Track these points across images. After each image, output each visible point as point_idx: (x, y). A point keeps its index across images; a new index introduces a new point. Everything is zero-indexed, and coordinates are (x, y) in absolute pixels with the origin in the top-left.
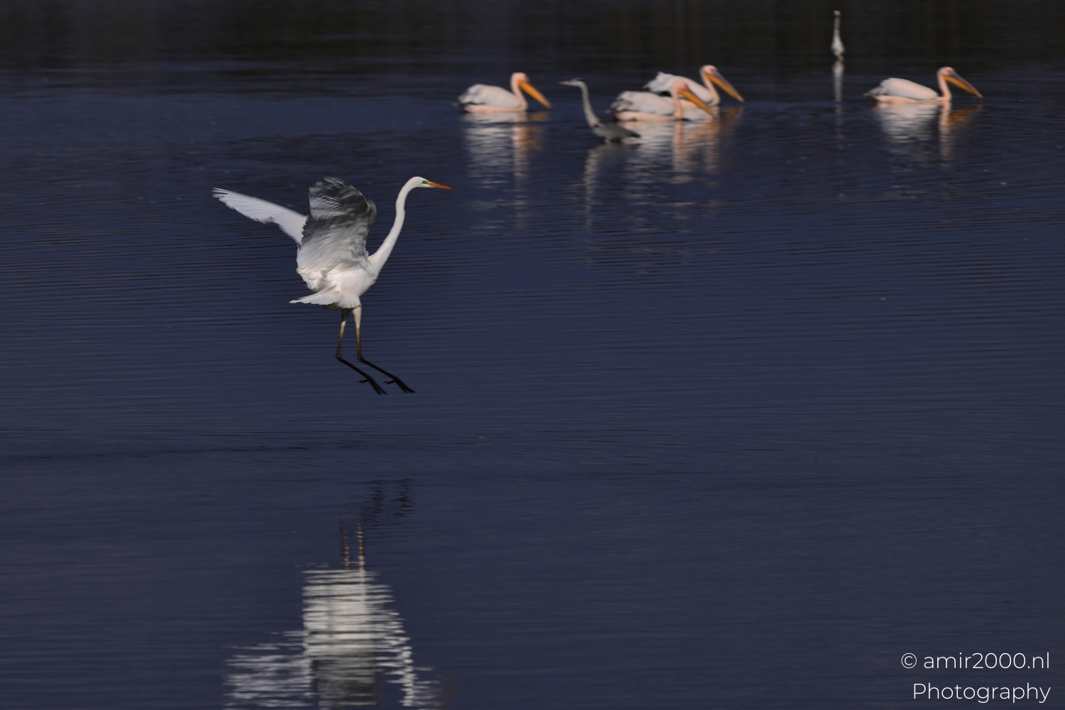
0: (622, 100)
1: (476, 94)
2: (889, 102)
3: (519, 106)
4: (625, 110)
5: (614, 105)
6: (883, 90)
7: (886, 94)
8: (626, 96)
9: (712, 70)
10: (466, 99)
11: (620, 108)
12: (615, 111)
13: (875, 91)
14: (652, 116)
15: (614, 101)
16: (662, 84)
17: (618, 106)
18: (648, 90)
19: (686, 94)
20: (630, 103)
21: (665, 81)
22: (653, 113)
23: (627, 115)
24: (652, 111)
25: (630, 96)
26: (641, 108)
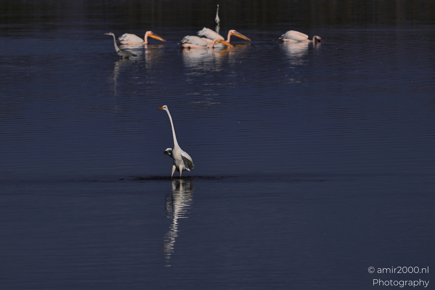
0: (185, 39)
1: (125, 37)
2: (287, 41)
4: (185, 43)
5: (182, 41)
7: (286, 38)
8: (187, 37)
10: (120, 39)
11: (183, 42)
12: (182, 43)
14: (197, 46)
15: (182, 39)
16: (203, 32)
17: (183, 41)
20: (188, 40)
21: (206, 31)
22: (198, 44)
23: (186, 45)
24: (197, 44)
25: (188, 37)
26: (193, 42)
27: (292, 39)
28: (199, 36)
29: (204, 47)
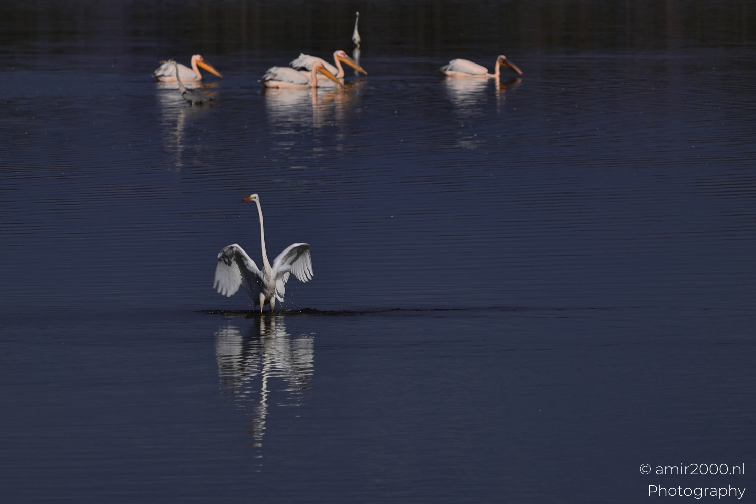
0: (270, 72)
1: (166, 69)
2: (452, 76)
3: (196, 77)
4: (271, 79)
5: (265, 76)
6: (449, 67)
7: (450, 70)
8: (273, 70)
9: (342, 54)
10: (159, 73)
11: (267, 79)
12: (264, 81)
13: (444, 68)
14: (291, 84)
15: (265, 73)
16: (301, 62)
17: (267, 76)
18: (291, 66)
19: (321, 70)
20: (275, 75)
21: (305, 60)
22: (292, 82)
23: (272, 84)
24: (291, 80)
25: (276, 70)
26: (284, 78)
27: (461, 71)
28: (295, 68)
29: (303, 86)
